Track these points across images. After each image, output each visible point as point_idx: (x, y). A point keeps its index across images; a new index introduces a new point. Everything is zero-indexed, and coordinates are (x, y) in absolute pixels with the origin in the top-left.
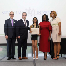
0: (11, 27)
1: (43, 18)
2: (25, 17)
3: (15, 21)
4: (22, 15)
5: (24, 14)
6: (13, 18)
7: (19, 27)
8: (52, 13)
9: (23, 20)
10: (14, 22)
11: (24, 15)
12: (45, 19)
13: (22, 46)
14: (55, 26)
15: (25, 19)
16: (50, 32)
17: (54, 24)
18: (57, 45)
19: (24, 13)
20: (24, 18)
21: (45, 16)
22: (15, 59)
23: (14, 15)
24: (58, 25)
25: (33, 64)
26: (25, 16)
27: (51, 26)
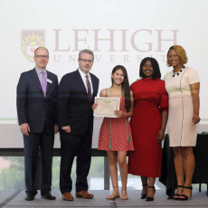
0: (38, 95)
1: (144, 68)
2: (89, 67)
5: (87, 56)
6: (44, 68)
7: (67, 96)
9: (83, 75)
10: (48, 80)
11: (87, 58)
12: (148, 73)
13: (75, 158)
14: (178, 93)
15: (86, 72)
16: (164, 113)
17: (177, 89)
19: (86, 51)
20: (84, 69)
21: (149, 63)
23: (48, 57)
24: (189, 93)
26: (90, 61)
27: (167, 94)
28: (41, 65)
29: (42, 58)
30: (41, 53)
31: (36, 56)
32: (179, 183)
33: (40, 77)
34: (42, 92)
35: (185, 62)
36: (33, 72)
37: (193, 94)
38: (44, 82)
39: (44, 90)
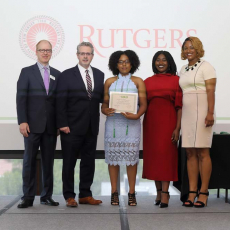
0: (41, 93)
3: (53, 71)
4: (78, 53)
6: (47, 63)
8: (189, 44)
10: (51, 77)
12: (161, 68)
17: (190, 85)
18: (199, 159)
21: (162, 57)
22: (56, 204)
23: (51, 51)
24: (204, 89)
25: (119, 224)
27: (180, 91)
28: (44, 60)
29: (45, 52)
30: (44, 46)
31: (38, 50)
32: (192, 189)
33: (42, 72)
34: (44, 90)
35: (202, 56)
36: (34, 68)
37: (208, 91)
38: (47, 78)
39: (47, 87)
